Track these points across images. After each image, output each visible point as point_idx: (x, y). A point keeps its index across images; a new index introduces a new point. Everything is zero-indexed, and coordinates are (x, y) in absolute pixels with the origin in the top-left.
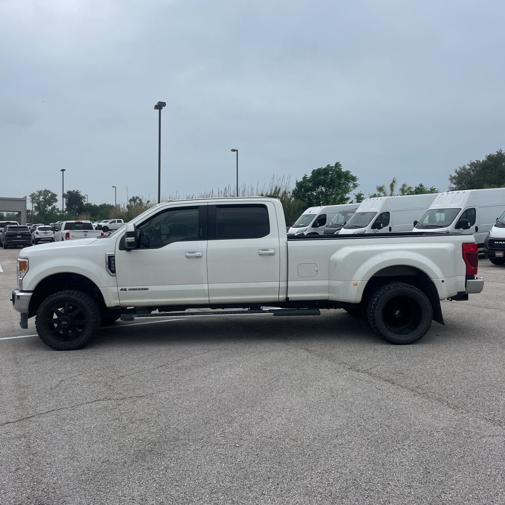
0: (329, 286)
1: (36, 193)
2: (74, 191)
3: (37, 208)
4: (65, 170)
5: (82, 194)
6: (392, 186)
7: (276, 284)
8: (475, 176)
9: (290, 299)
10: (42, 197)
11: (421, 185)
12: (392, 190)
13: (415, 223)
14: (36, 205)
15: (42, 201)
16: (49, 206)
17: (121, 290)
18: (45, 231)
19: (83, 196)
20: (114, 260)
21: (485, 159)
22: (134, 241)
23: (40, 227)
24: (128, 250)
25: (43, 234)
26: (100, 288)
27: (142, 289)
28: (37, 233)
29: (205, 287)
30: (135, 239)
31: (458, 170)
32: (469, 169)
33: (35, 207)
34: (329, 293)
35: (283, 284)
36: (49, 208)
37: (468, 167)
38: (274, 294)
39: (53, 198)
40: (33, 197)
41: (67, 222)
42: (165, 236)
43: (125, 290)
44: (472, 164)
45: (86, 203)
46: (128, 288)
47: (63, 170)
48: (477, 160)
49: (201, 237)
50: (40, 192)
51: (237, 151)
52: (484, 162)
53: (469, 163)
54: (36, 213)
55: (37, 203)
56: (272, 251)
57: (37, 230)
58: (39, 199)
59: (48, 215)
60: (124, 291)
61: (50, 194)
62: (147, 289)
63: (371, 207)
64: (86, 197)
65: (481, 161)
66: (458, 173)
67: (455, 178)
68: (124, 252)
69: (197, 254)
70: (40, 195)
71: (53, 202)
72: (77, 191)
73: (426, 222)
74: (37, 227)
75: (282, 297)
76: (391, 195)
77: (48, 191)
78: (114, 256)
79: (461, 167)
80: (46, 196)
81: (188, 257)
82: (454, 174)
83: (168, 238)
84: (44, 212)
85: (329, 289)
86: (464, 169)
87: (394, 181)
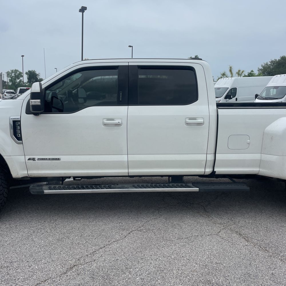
0: (261, 160)
1: (10, 71)
2: (32, 70)
3: (11, 81)
4: (24, 56)
5: (37, 73)
6: (231, 71)
7: (203, 157)
8: (273, 68)
9: (216, 173)
10: (13, 74)
11: (252, 71)
12: (232, 74)
13: (256, 96)
14: (10, 78)
15: (14, 76)
16: (18, 79)
17: (29, 159)
18: (10, 94)
19: (38, 74)
20: (20, 125)
21: (280, 59)
22: (39, 104)
23: (7, 91)
24: (36, 114)
25: (9, 96)
26: (5, 157)
27: (53, 159)
28: (5, 95)
29: (124, 158)
30: (41, 102)
31: (263, 65)
32: (270, 65)
33: (10, 80)
34: (260, 167)
35: (211, 157)
36: (18, 81)
37: (269, 63)
38: (200, 167)
39: (20, 75)
40: (8, 74)
41: (21, 88)
42: (82, 99)
43: (34, 159)
44: (272, 62)
45: (39, 78)
46: (36, 157)
47: (23, 56)
48: (275, 59)
49: (121, 101)
50: (12, 71)
51: (132, 47)
52: (279, 61)
53: (270, 61)
54: (10, 84)
55: (11, 77)
56: (200, 121)
57: (5, 93)
58: (11, 75)
59: (17, 85)
60: (32, 161)
61: (18, 72)
62: (59, 159)
63: (225, 84)
64: (39, 74)
65: (277, 60)
66: (263, 67)
67: (261, 70)
68: (32, 116)
69: (116, 121)
70: (12, 73)
71: (20, 77)
72: (34, 71)
73: (264, 95)
74: (6, 92)
75: (209, 171)
76: (232, 77)
77: (17, 70)
78: (20, 121)
79: (265, 63)
80: (16, 73)
81: (105, 125)
82: (261, 68)
83: (85, 101)
84: (15, 83)
85: (260, 163)
86: (267, 64)
87: (231, 67)
